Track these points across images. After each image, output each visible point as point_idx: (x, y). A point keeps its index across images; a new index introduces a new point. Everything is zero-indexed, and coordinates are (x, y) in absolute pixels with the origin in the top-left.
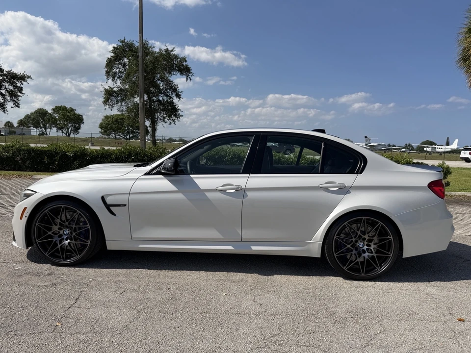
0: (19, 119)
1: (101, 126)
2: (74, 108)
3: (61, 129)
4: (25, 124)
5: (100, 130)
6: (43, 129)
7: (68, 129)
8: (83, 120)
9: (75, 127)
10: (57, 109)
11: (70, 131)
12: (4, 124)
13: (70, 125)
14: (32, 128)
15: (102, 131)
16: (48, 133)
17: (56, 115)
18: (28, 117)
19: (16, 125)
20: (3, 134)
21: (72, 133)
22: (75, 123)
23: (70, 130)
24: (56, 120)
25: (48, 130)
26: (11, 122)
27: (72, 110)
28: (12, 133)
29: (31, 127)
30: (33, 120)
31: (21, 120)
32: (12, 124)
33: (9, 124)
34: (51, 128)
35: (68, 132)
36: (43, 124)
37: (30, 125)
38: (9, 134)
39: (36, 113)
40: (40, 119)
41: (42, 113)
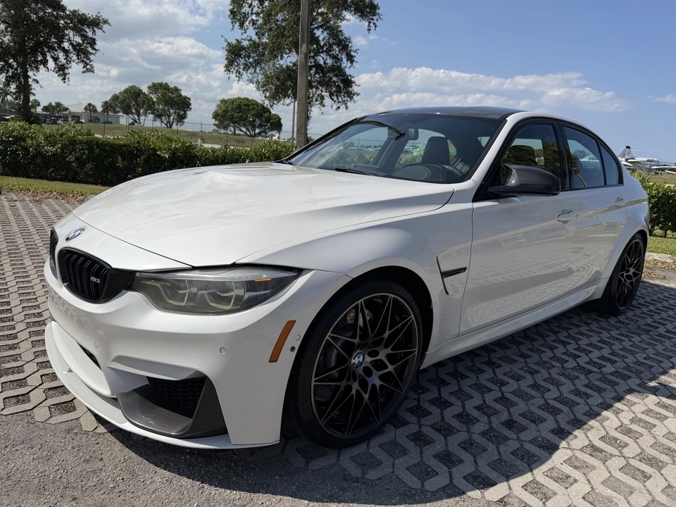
0: (104, 101)
1: (216, 116)
2: (179, 88)
3: (159, 116)
4: (112, 107)
5: (213, 121)
6: (136, 117)
7: (169, 117)
8: (190, 104)
9: (179, 115)
10: (155, 87)
11: (171, 120)
12: (84, 107)
13: (172, 111)
14: (121, 114)
15: (217, 123)
16: (142, 121)
17: (153, 97)
18: (115, 98)
19: (100, 109)
20: (83, 121)
21: (175, 124)
22: (179, 109)
23: (172, 118)
24: (154, 103)
25: (142, 118)
26: (93, 104)
27: (177, 90)
28: (94, 120)
29: (119, 112)
30: (122, 102)
31: (106, 102)
32: (94, 107)
33: (90, 108)
34: (146, 116)
35: (169, 122)
36: (136, 109)
37: (118, 109)
38: (90, 121)
39: (126, 91)
40: (131, 101)
41: (134, 93)
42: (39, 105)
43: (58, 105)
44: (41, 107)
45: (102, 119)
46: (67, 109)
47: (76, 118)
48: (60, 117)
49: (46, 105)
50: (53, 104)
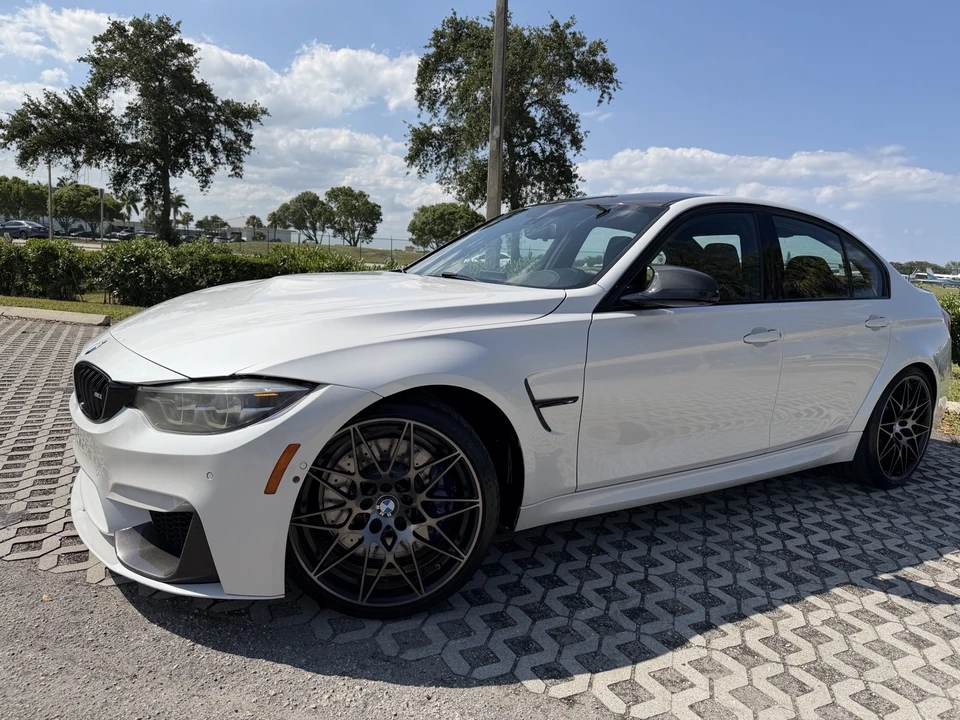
0: (271, 212)
1: (412, 228)
2: (367, 193)
3: (341, 231)
4: (281, 220)
5: (410, 235)
6: (311, 232)
7: (353, 232)
8: (380, 214)
9: (366, 229)
10: (334, 194)
11: (356, 236)
12: (246, 220)
13: (356, 224)
14: (292, 229)
15: (414, 237)
16: (319, 239)
17: (333, 206)
18: (285, 208)
19: (266, 223)
20: (244, 238)
21: (360, 241)
22: (366, 221)
23: (357, 233)
24: (332, 213)
25: (319, 233)
26: (257, 216)
27: (362, 195)
28: (259, 237)
29: (289, 226)
30: (294, 214)
31: (274, 214)
32: (259, 220)
33: (254, 221)
34: (323, 230)
35: (354, 239)
36: (310, 223)
37: (288, 223)
38: (254, 239)
39: (299, 200)
40: (305, 212)
41: (309, 201)
42: (192, 220)
43: (215, 219)
44: (195, 222)
45: (268, 236)
46: (226, 224)
47: (237, 235)
48: (217, 234)
49: (201, 219)
50: (209, 218)
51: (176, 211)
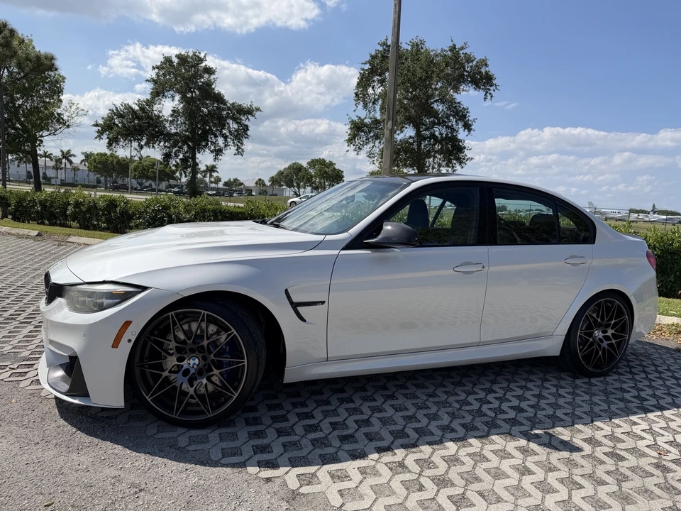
0: (271, 176)
2: (334, 162)
3: (316, 188)
4: (277, 181)
6: (296, 189)
8: (343, 177)
10: (313, 163)
12: (255, 182)
13: (327, 183)
14: (284, 187)
16: (301, 194)
17: (311, 171)
18: (281, 173)
19: (268, 183)
20: (254, 193)
24: (312, 177)
25: (302, 190)
26: (262, 179)
27: (331, 164)
28: (263, 193)
29: (283, 185)
30: (287, 176)
31: (273, 177)
32: (263, 181)
33: (260, 182)
34: (305, 188)
36: (296, 183)
37: (282, 183)
38: (260, 194)
39: (290, 167)
40: (294, 177)
41: (297, 169)
42: (220, 181)
43: (236, 180)
44: (222, 182)
45: (270, 192)
46: (242, 184)
47: (249, 191)
48: (236, 191)
49: (226, 180)
50: (232, 180)
51: (211, 176)
